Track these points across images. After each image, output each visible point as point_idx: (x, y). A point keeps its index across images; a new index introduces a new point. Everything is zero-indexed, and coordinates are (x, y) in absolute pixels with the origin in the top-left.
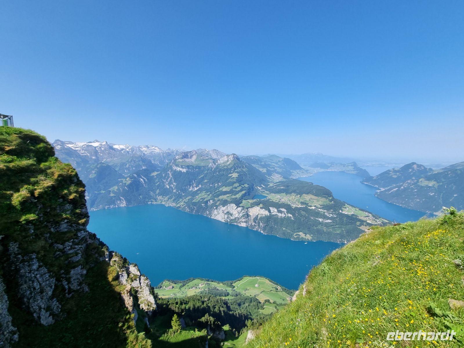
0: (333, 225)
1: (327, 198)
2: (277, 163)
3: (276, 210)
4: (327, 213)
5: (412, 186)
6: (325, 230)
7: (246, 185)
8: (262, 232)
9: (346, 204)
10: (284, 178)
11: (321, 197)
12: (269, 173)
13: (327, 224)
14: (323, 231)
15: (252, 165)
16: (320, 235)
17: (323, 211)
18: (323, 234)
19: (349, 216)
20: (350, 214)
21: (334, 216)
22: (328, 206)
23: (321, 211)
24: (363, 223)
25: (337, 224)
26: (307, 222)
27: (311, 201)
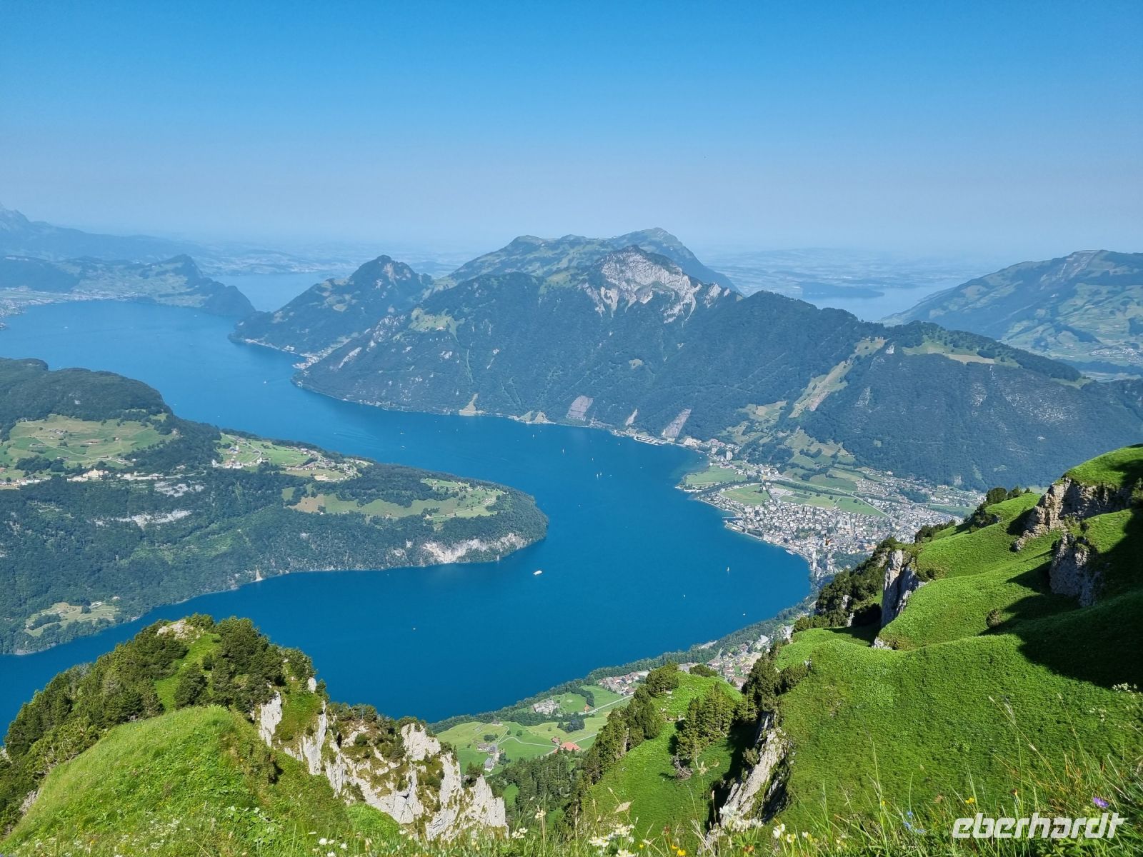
0: (199, 528)
1: (144, 420)
4: (162, 484)
5: (398, 337)
6: (168, 557)
9: (223, 434)
11: (118, 420)
13: (174, 528)
14: (164, 563)
16: (154, 583)
17: (142, 481)
18: (166, 578)
19: (252, 475)
20: (253, 467)
21: (197, 487)
22: (161, 451)
23: (137, 482)
24: (304, 489)
25: (212, 516)
26: (78, 545)
27: (73, 448)
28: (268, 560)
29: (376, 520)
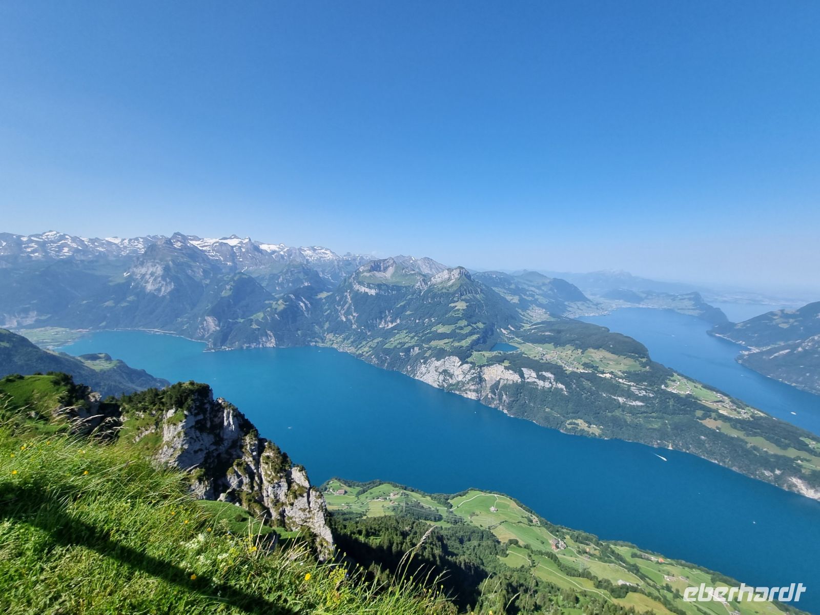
0: (645, 412)
1: (636, 359)
2: (539, 288)
3: (534, 375)
4: (634, 388)
6: (629, 420)
7: (481, 325)
8: (505, 411)
9: (675, 374)
10: (552, 315)
11: (625, 357)
12: (524, 305)
13: (634, 408)
14: (625, 421)
15: (494, 288)
16: (619, 428)
17: (626, 384)
18: (624, 428)
19: (681, 398)
20: (683, 394)
21: (650, 394)
22: (638, 374)
23: (623, 383)
24: (711, 414)
25: (655, 410)
26: (594, 400)
27: (603, 363)
28: (678, 442)
29: (755, 448)
